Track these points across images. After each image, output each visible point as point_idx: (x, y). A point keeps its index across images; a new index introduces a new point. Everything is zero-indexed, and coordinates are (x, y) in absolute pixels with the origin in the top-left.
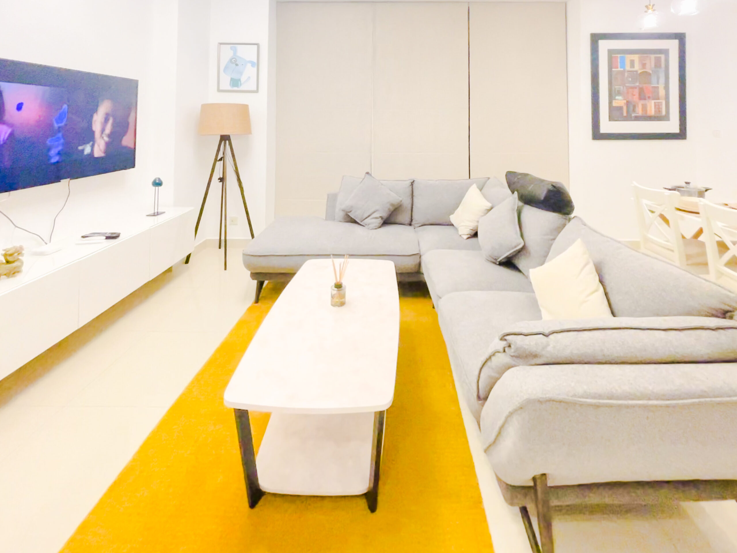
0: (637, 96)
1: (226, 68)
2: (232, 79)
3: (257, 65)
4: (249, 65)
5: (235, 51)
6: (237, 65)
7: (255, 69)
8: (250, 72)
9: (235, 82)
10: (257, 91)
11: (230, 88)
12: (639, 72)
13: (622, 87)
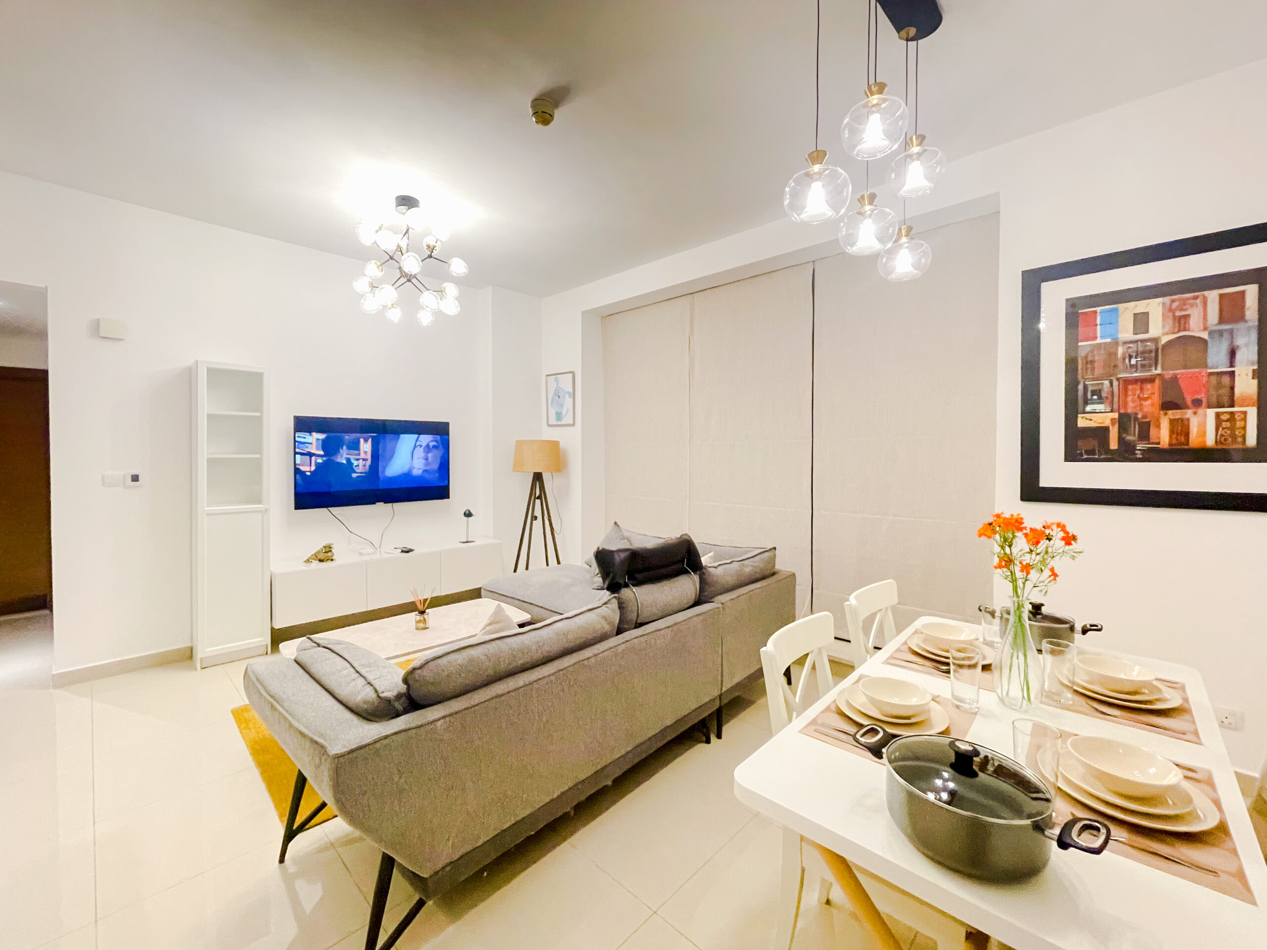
0: (1156, 399)
2: (556, 412)
4: (567, 396)
5: (557, 380)
6: (559, 397)
8: (568, 401)
9: (559, 416)
10: (573, 425)
11: (555, 423)
12: (1164, 340)
13: (1107, 383)
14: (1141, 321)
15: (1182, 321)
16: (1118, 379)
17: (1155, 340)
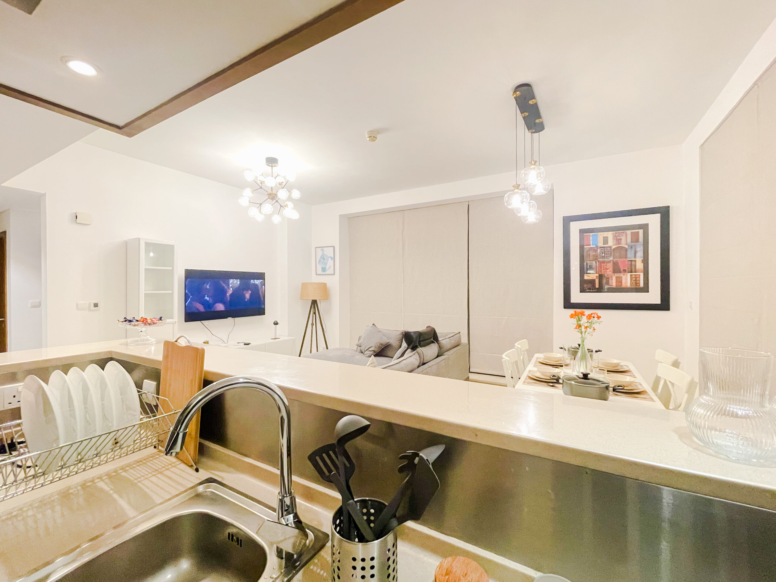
0: (611, 269)
1: (320, 261)
2: (322, 267)
3: (334, 259)
4: (330, 259)
5: (323, 250)
6: (324, 259)
7: (333, 261)
8: (330, 262)
9: (324, 269)
10: (334, 274)
11: (321, 273)
12: (614, 247)
13: (594, 262)
14: (606, 240)
15: (619, 241)
16: (598, 261)
17: (610, 247)
